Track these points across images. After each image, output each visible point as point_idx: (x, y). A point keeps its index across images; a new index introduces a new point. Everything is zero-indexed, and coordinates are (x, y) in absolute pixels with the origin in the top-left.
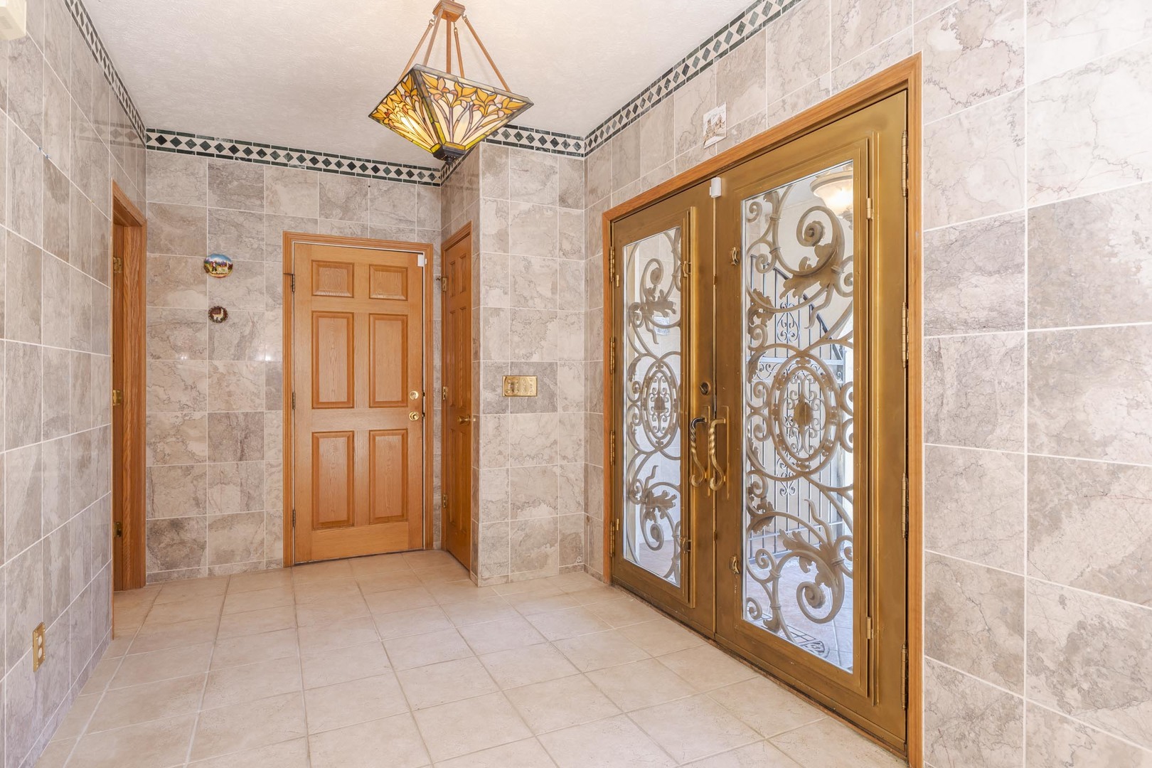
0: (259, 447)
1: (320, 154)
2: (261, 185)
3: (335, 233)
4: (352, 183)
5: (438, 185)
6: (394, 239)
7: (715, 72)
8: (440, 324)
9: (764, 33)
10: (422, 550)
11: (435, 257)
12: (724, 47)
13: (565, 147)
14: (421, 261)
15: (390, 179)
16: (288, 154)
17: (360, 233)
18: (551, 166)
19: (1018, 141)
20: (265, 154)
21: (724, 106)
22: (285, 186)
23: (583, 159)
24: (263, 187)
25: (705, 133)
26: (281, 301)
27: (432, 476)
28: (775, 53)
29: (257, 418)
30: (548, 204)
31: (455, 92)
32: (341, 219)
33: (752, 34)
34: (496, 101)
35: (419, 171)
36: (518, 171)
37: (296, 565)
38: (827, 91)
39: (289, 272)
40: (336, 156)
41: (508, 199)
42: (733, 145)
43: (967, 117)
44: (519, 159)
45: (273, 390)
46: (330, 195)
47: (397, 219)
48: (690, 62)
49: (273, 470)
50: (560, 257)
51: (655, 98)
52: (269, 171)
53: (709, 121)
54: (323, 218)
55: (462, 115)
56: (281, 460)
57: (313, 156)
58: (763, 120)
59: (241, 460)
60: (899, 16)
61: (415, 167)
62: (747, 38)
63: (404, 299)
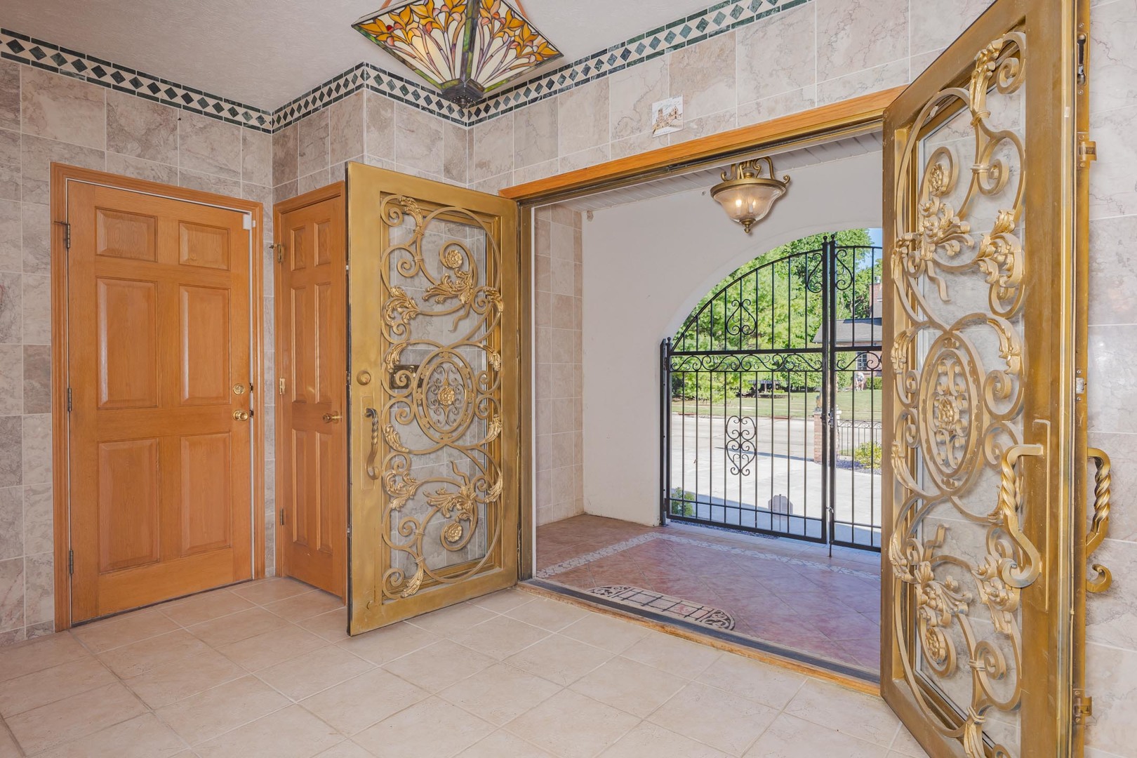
0: (14, 466)
1: (108, 64)
2: (14, 91)
3: (130, 174)
4: (154, 111)
5: (268, 131)
6: (213, 191)
7: (668, 62)
8: (272, 302)
9: (733, 36)
10: (251, 580)
11: (265, 220)
12: (679, 39)
13: (449, 112)
14: (248, 222)
15: (206, 114)
16: (58, 55)
17: (165, 178)
18: (436, 131)
20: (22, 49)
21: (680, 99)
22: (55, 99)
23: (467, 128)
24: (18, 95)
25: (654, 122)
26: (48, 260)
27: (263, 488)
28: (747, 56)
29: (9, 425)
30: (434, 172)
31: (504, 20)
32: (139, 156)
33: (717, 33)
34: (535, 43)
35: (245, 110)
36: (404, 131)
37: (75, 626)
38: (812, 102)
39: (61, 220)
40: (133, 72)
41: (393, 160)
42: (692, 138)
44: (405, 117)
45: (37, 385)
46: (122, 121)
47: (216, 166)
48: (632, 47)
49: (37, 497)
50: (445, 233)
51: (581, 77)
52: (27, 75)
53: (660, 111)
54: (112, 151)
55: (498, 50)
56: (50, 483)
57: (97, 64)
58: (732, 119)
60: (894, 47)
61: (240, 105)
62: (711, 36)
63: (225, 268)
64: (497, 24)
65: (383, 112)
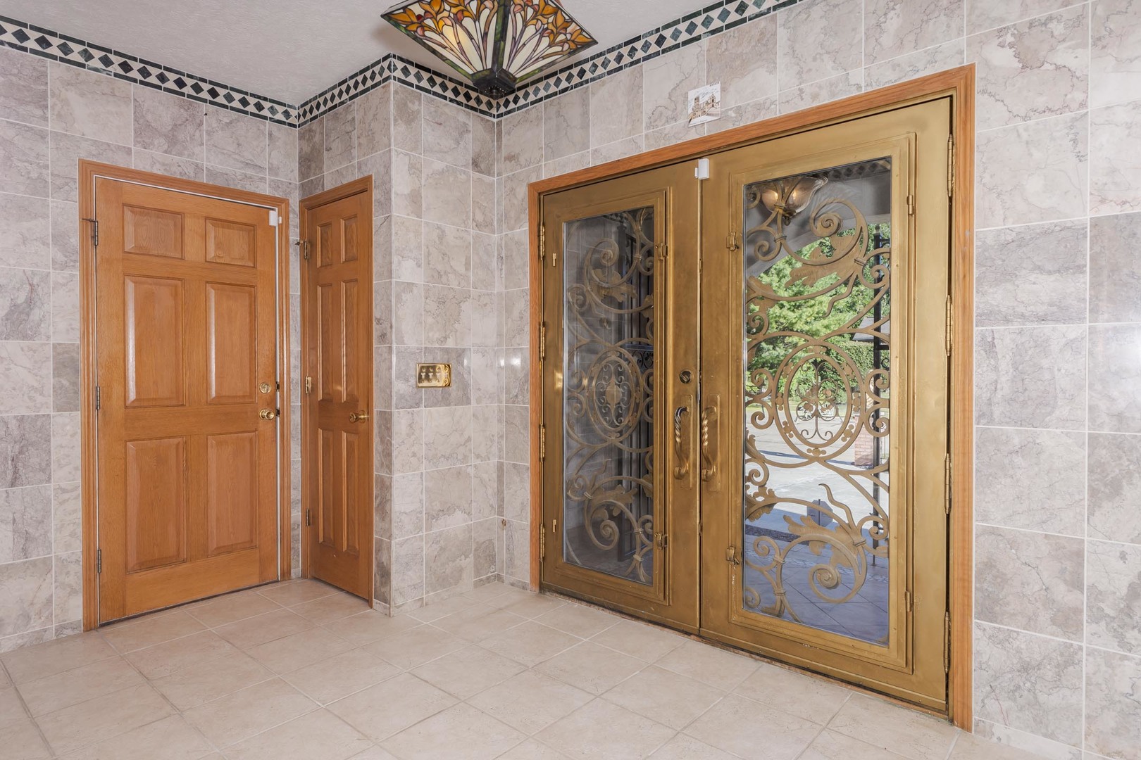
0: (44, 464)
1: (135, 59)
3: (158, 170)
4: (181, 106)
5: (294, 126)
6: (239, 187)
7: (705, 48)
8: (299, 299)
9: (774, 19)
10: (277, 581)
11: (291, 216)
12: (717, 24)
13: (477, 104)
14: (274, 219)
15: (232, 109)
16: (86, 51)
17: (192, 174)
18: (464, 123)
19: (1081, 157)
20: (49, 45)
21: (718, 86)
22: (82, 95)
23: (495, 120)
24: (45, 91)
25: (690, 111)
26: (77, 257)
27: (289, 488)
28: (789, 40)
29: (39, 423)
30: (462, 166)
31: (537, 7)
32: (166, 152)
33: (757, 16)
34: (569, 30)
35: (271, 104)
36: (432, 124)
38: (859, 87)
39: (89, 218)
40: (159, 67)
41: (421, 154)
42: (730, 127)
43: (1026, 130)
44: (433, 109)
45: (65, 383)
46: (149, 117)
47: (242, 162)
48: (668, 33)
49: (66, 496)
50: (473, 229)
51: (613, 65)
52: (55, 70)
53: (697, 99)
54: (139, 148)
55: (530, 39)
56: (79, 481)
57: (124, 60)
58: (773, 106)
59: (13, 485)
60: (948, 26)
61: (265, 99)
62: (750, 19)
63: (252, 265)
64: (530, 12)
65: (410, 105)
